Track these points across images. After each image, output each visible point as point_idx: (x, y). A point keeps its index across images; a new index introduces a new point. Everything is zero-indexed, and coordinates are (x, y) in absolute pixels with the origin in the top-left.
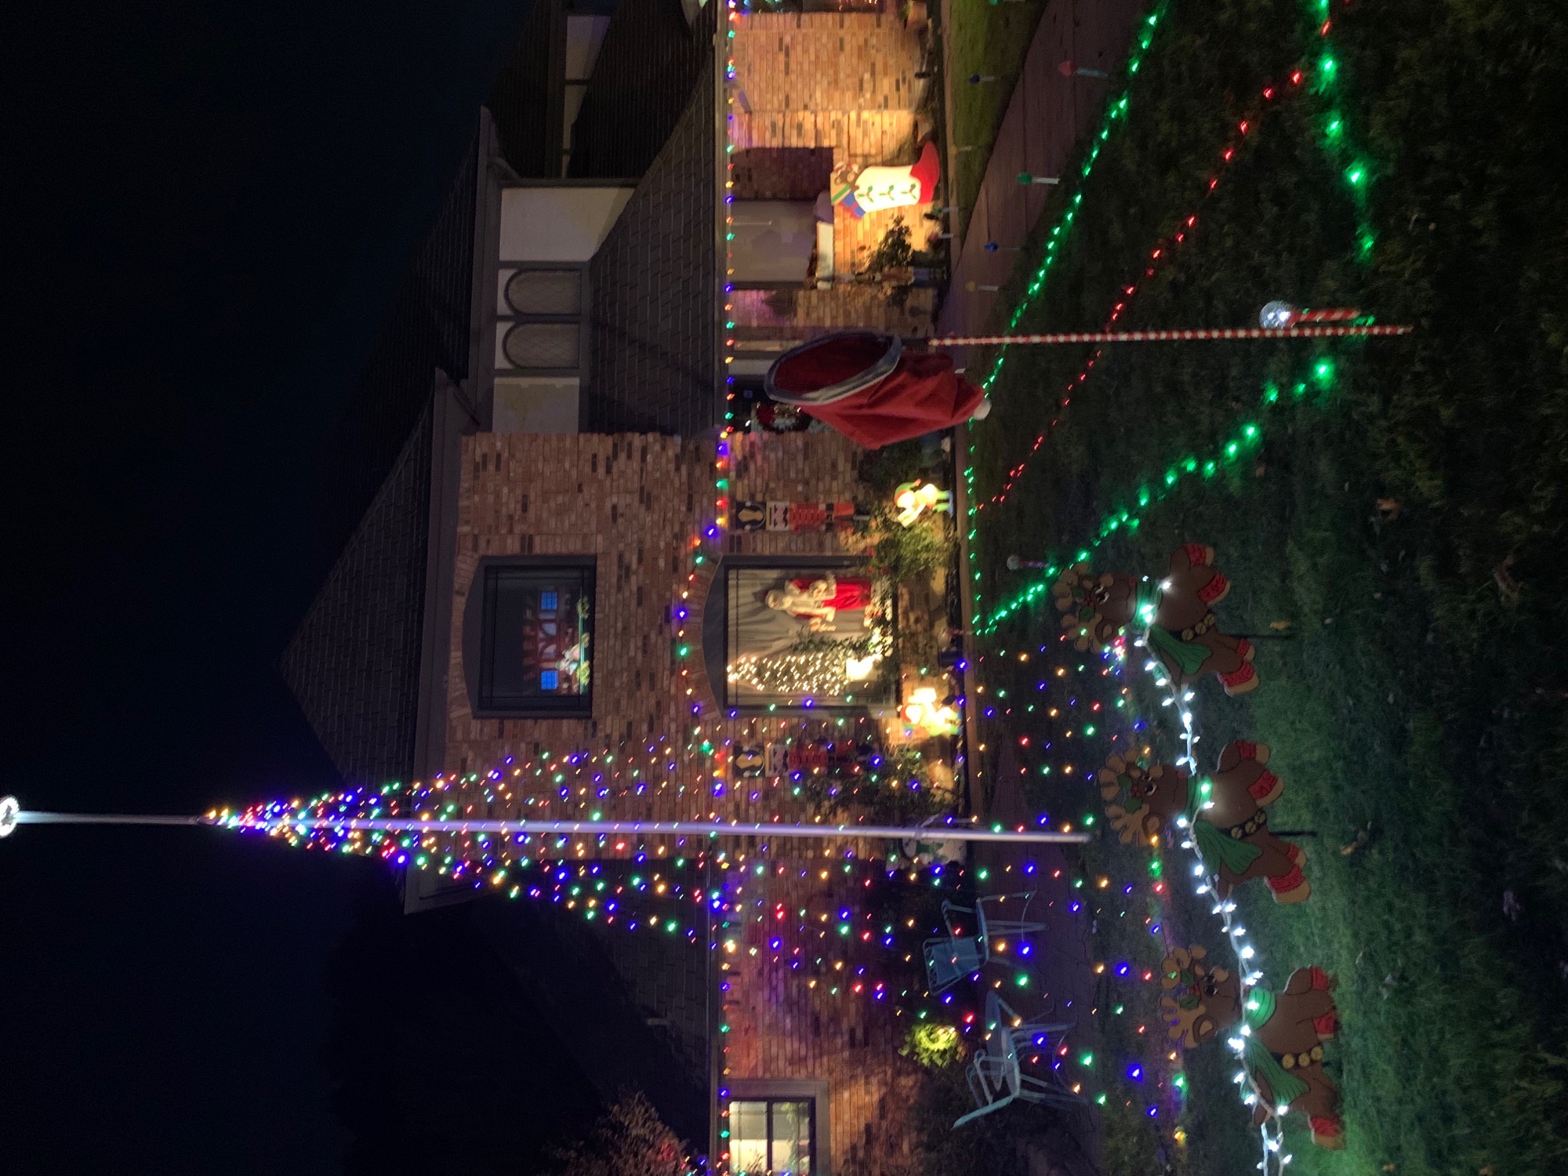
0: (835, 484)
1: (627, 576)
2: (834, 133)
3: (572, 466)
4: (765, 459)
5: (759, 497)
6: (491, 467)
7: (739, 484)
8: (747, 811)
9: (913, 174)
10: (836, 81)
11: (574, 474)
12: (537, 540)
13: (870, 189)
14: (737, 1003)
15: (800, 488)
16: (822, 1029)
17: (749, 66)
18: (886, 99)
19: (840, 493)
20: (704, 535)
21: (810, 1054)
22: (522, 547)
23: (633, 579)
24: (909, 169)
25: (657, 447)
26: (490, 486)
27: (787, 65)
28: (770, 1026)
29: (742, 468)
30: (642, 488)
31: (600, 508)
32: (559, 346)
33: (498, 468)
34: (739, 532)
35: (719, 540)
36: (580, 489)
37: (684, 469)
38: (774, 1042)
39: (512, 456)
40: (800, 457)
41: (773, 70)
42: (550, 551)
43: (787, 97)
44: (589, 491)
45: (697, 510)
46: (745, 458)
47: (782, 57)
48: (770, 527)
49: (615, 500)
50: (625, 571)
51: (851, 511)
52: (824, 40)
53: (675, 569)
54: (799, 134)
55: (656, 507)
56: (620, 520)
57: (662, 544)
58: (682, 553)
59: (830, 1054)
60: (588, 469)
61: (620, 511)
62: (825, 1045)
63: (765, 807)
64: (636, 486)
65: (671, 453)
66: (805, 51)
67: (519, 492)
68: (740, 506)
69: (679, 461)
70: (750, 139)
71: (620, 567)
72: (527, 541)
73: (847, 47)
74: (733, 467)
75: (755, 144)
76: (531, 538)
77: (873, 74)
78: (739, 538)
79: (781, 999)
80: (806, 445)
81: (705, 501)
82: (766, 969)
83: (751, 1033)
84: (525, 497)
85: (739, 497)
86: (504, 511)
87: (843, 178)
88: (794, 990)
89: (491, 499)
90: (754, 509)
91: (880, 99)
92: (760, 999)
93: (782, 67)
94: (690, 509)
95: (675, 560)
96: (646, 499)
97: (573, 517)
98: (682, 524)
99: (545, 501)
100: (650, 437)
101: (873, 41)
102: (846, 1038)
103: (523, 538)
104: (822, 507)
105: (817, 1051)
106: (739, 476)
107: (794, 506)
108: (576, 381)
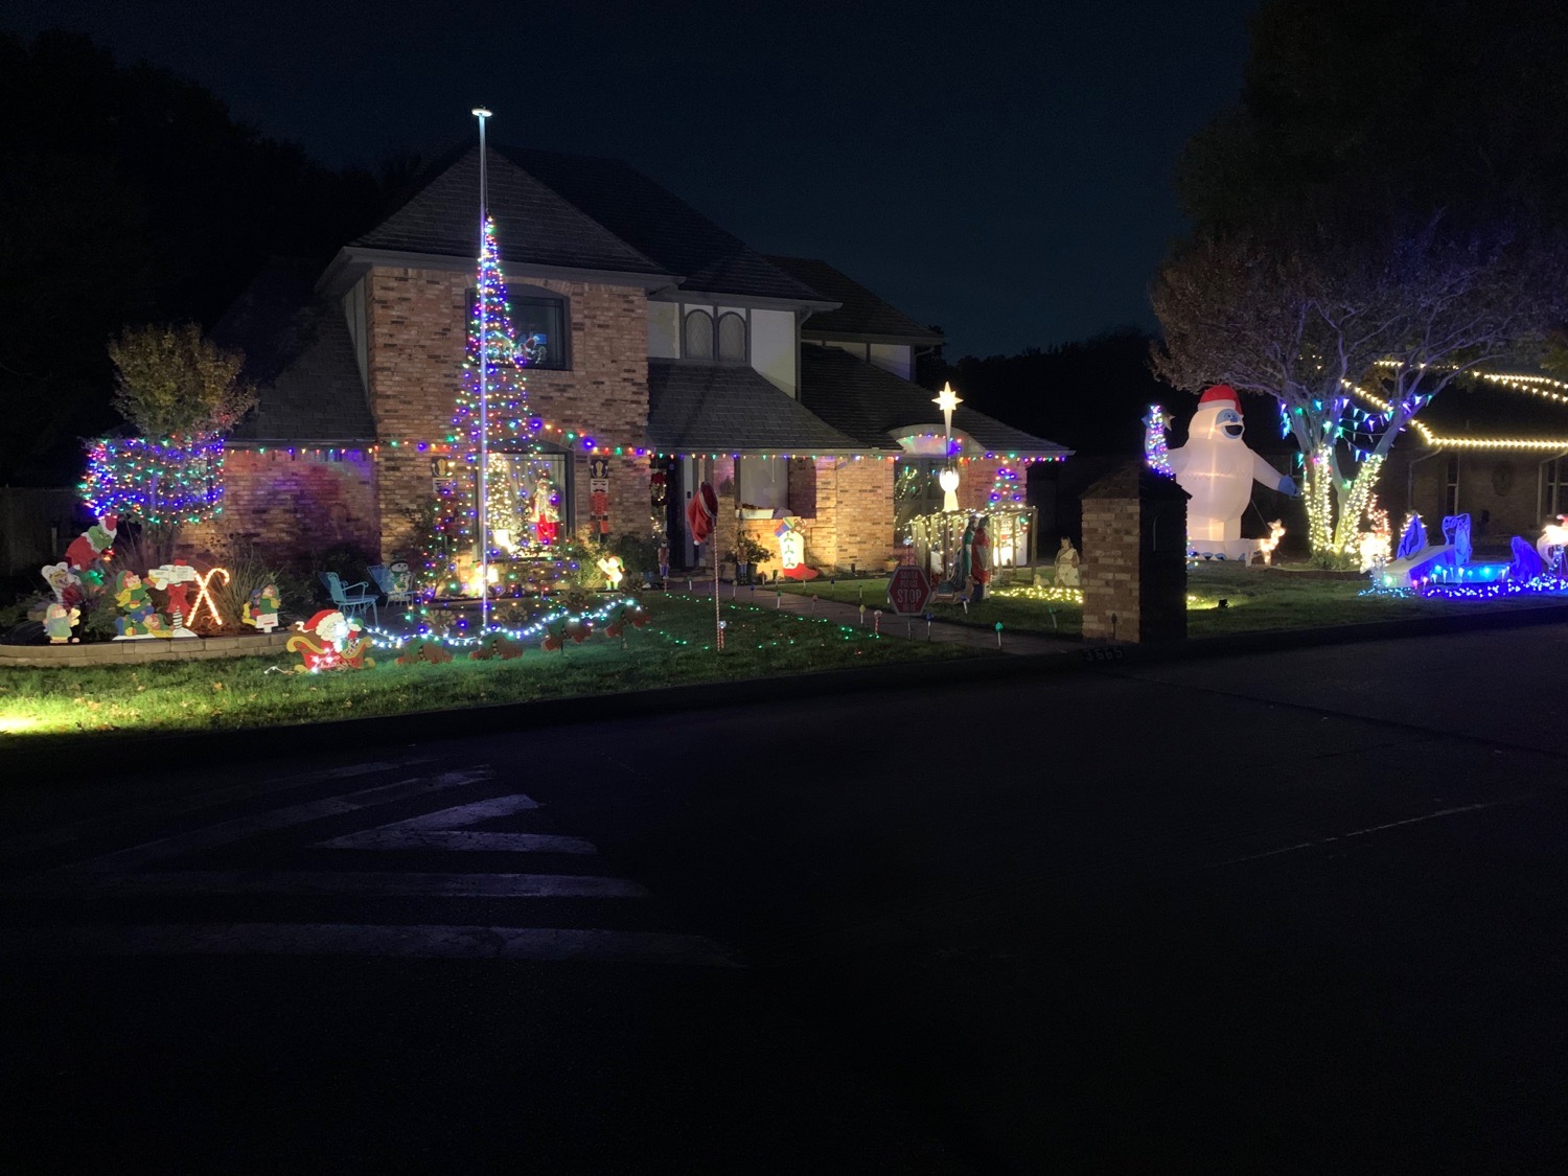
0: (620, 521)
1: (559, 390)
2: (824, 518)
3: (628, 357)
4: (635, 478)
5: (610, 474)
6: (626, 306)
7: (619, 462)
8: (409, 466)
9: (800, 564)
10: (856, 520)
11: (623, 358)
12: (581, 333)
13: (792, 540)
14: (274, 459)
15: (617, 500)
16: (258, 515)
17: (865, 468)
18: (846, 550)
19: (614, 525)
20: (586, 440)
21: (240, 507)
22: (576, 324)
23: (559, 394)
24: (803, 562)
25: (641, 411)
26: (614, 305)
27: (865, 491)
28: (259, 481)
29: (629, 464)
30: (615, 401)
31: (602, 373)
32: (700, 346)
33: (625, 310)
34: (589, 462)
35: (583, 449)
36: (613, 361)
37: (628, 427)
38: (248, 483)
39: (633, 319)
40: (636, 500)
41: (862, 483)
42: (574, 342)
43: (847, 491)
44: (612, 367)
45: (602, 435)
46: (635, 465)
47: (869, 488)
48: (592, 481)
49: (607, 383)
50: (563, 389)
51: (603, 531)
52: (879, 513)
53: (565, 421)
54: (823, 498)
55: (604, 409)
56: (595, 386)
57: (581, 413)
58: (574, 425)
59: (241, 520)
60: (626, 367)
61: (601, 386)
62: (247, 517)
63: (412, 477)
64: (616, 397)
65: (637, 419)
66: (873, 502)
67: (611, 322)
68: (605, 463)
69: (633, 424)
70: (821, 469)
71: (564, 385)
72: (580, 327)
73: (875, 527)
74: (629, 458)
75: (818, 472)
76: (579, 329)
77: (859, 542)
78: (586, 462)
79: (277, 488)
80: (644, 503)
81: (608, 440)
82: (296, 478)
83: (253, 468)
84: (608, 326)
85: (610, 462)
86: (598, 313)
87: (798, 524)
88: (283, 497)
89: (606, 305)
90: (604, 471)
91: (845, 547)
92: (277, 474)
93: (864, 488)
94: (602, 430)
95: (571, 421)
96: (608, 403)
97: (595, 357)
98: (593, 426)
99: (606, 339)
100: (647, 407)
101: (879, 543)
102: (252, 531)
103: (582, 324)
104: (606, 514)
105: (242, 512)
106: (624, 462)
107: (606, 496)
108: (678, 356)
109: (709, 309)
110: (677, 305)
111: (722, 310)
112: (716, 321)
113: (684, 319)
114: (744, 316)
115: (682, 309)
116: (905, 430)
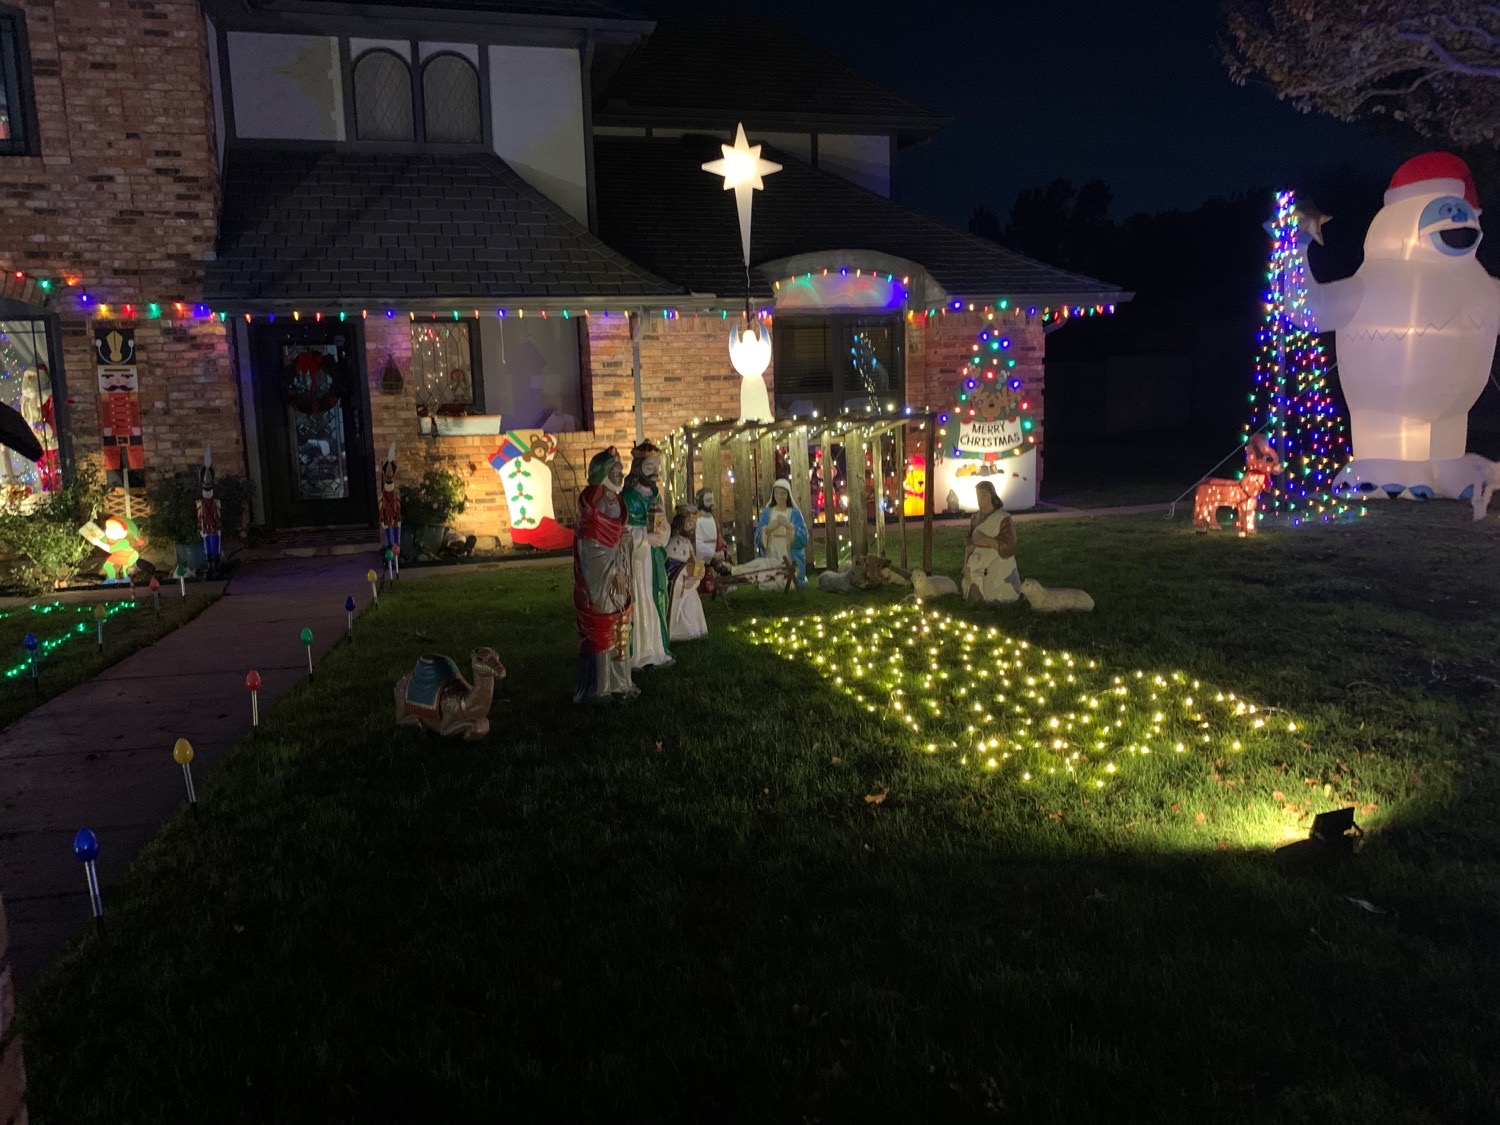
0: (168, 445)
1: (15, 195)
2: (611, 431)
3: (163, 126)
4: (193, 363)
5: (141, 356)
6: (148, 24)
7: (157, 332)
9: (545, 520)
11: (152, 128)
12: (54, 81)
13: (527, 474)
15: (159, 405)
17: (715, 337)
19: (156, 452)
20: (82, 289)
22: (40, 62)
23: (14, 203)
24: (551, 515)
25: (197, 232)
26: (124, 23)
27: (713, 378)
29: (179, 335)
30: (141, 213)
31: (108, 161)
32: (389, 116)
33: (148, 32)
34: (91, 333)
35: (78, 308)
36: (129, 136)
37: (171, 264)
39: (168, 51)
40: (200, 404)
41: (710, 363)
42: (38, 98)
43: (679, 379)
44: (129, 148)
45: (117, 281)
46: (194, 338)
47: (723, 372)
48: (101, 370)
49: (120, 179)
50: (23, 193)
51: (133, 466)
53: (32, 255)
54: (606, 393)
55: (116, 231)
56: (93, 186)
57: (66, 238)
58: (51, 263)
60: (159, 145)
61: (107, 186)
64: (141, 206)
65: (190, 248)
66: (732, 399)
67: (119, 59)
68: (127, 333)
69: (184, 258)
70: (599, 338)
71: (28, 186)
72: (51, 68)
74: (178, 324)
75: (593, 343)
76: (53, 74)
78: (84, 333)
80: (217, 410)
81: (131, 291)
84: (113, 67)
85: (137, 332)
86: (91, 40)
87: (537, 444)
89: (106, 23)
90: (125, 349)
93: (713, 372)
94: (116, 272)
95: (46, 255)
96: (127, 218)
97: (91, 127)
98: (96, 263)
99: (110, 92)
100: (209, 223)
103: (52, 63)
104: (136, 432)
106: (167, 332)
107: (134, 398)
108: (341, 136)
109: (403, 47)
110: (335, 40)
111: (428, 48)
112: (417, 70)
113: (350, 68)
114: (475, 60)
115: (345, 49)
116: (795, 262)
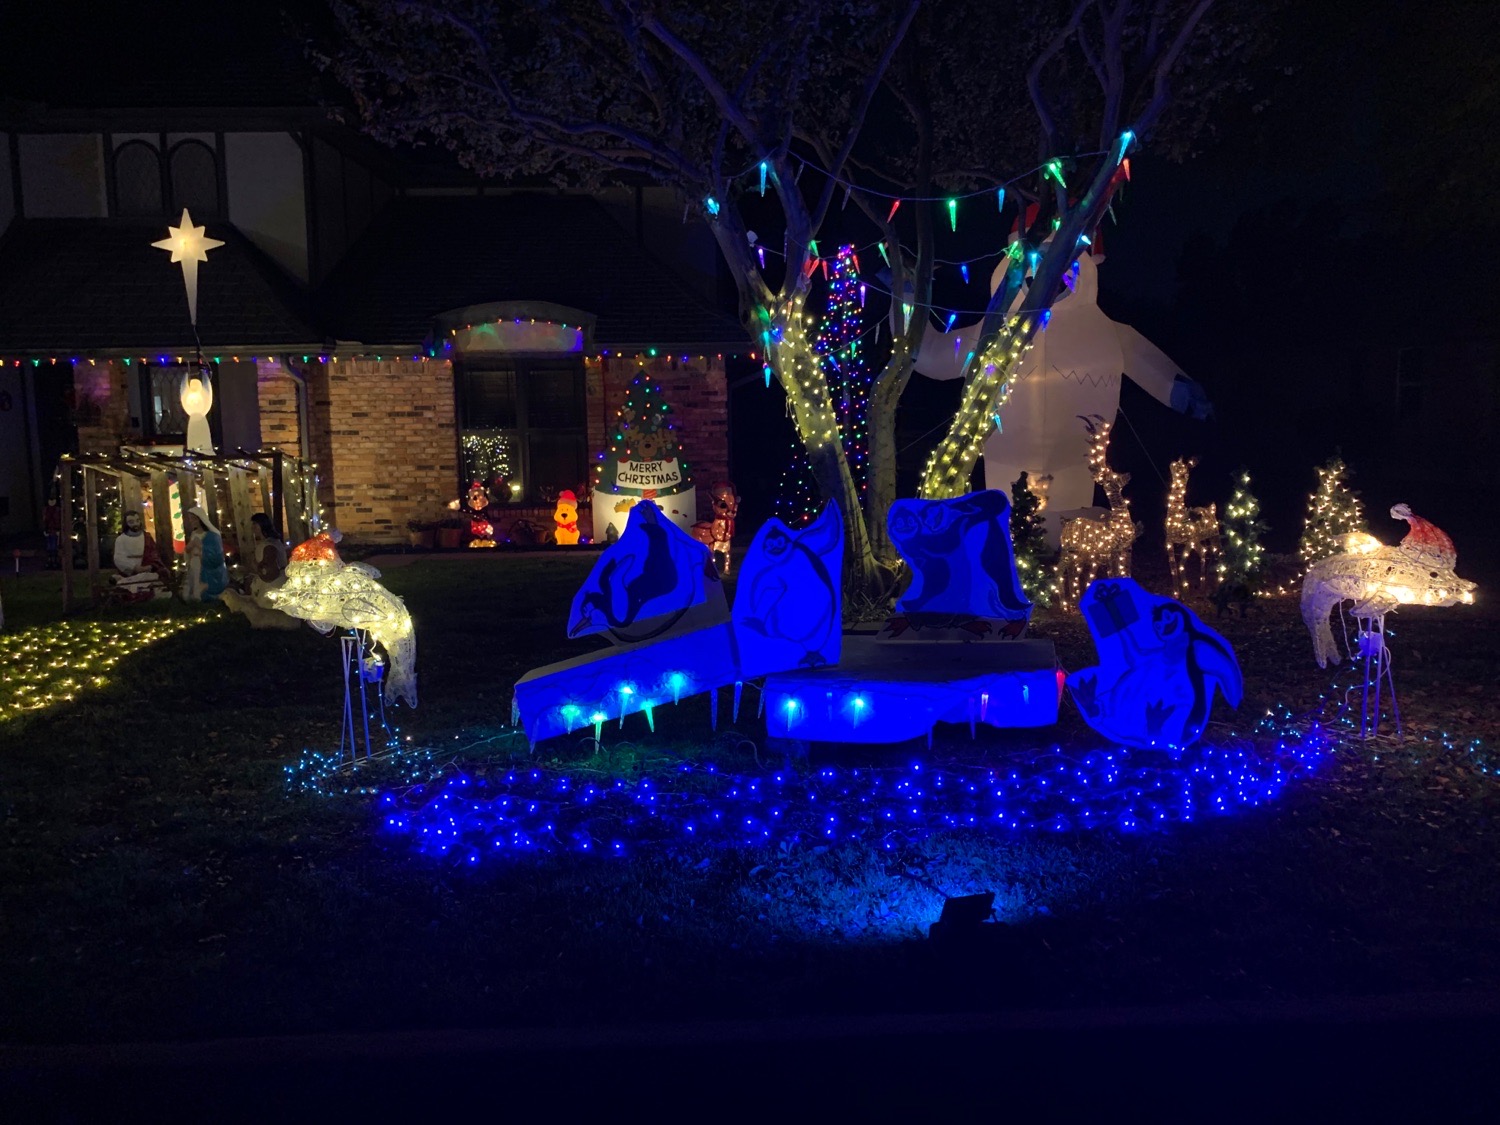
10: (387, 462)
17: (398, 378)
18: (370, 510)
27: (399, 414)
43: (365, 415)
47: (407, 409)
52: (430, 451)
54: (273, 427)
66: (416, 433)
70: (265, 379)
73: (422, 473)
75: (262, 384)
77: (393, 498)
91: (368, 505)
93: (398, 409)
101: (431, 498)
108: (105, 213)
109: (153, 138)
110: (100, 136)
111: (174, 138)
112: (165, 157)
113: (111, 156)
114: (213, 145)
115: (108, 141)
116: (469, 312)
